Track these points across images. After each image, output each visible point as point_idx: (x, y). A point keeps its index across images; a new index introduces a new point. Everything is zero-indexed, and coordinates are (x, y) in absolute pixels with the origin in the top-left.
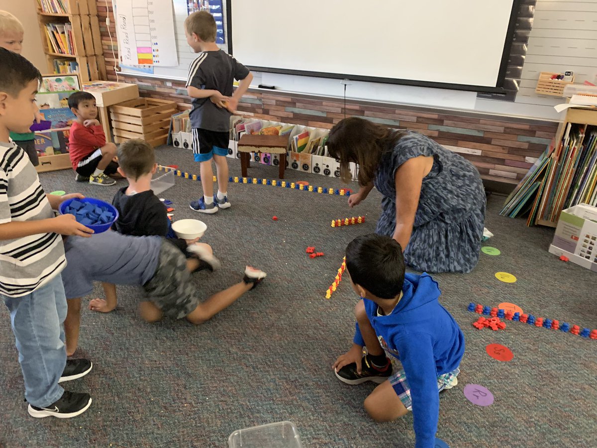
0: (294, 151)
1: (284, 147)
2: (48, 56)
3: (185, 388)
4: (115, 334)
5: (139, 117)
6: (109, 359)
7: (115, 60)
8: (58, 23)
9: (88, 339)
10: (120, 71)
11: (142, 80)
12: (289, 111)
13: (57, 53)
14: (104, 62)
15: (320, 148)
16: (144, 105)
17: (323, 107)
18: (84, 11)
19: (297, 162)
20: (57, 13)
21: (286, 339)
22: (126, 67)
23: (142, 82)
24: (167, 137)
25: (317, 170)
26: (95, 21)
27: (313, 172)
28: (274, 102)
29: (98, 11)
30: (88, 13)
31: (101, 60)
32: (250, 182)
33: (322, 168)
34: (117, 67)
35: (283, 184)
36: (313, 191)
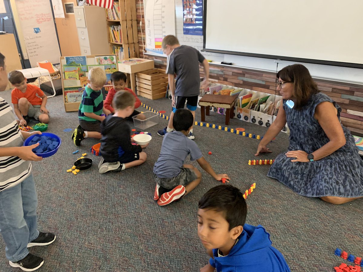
0: (240, 107)
1: (229, 104)
2: (110, 43)
3: (99, 268)
4: (79, 220)
5: (150, 80)
6: (67, 236)
7: (143, 46)
8: (115, 25)
9: (63, 219)
10: (146, 52)
11: (157, 58)
12: (240, 80)
13: (114, 42)
14: (138, 47)
15: (257, 106)
16: (157, 73)
17: (263, 78)
18: (129, 18)
19: (241, 114)
20: (115, 19)
21: (180, 247)
22: (149, 50)
23: (157, 59)
24: (165, 93)
25: (254, 121)
26: (135, 23)
27: (251, 122)
28: (231, 73)
29: (137, 18)
30: (131, 19)
31: (137, 46)
32: (204, 125)
33: (258, 120)
34: (144, 50)
35: (226, 129)
36: (245, 136)
